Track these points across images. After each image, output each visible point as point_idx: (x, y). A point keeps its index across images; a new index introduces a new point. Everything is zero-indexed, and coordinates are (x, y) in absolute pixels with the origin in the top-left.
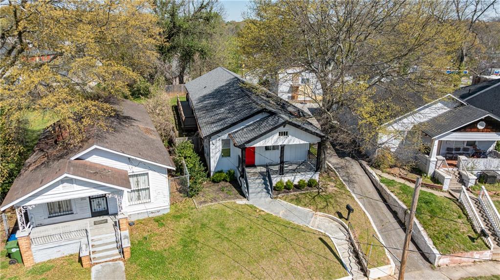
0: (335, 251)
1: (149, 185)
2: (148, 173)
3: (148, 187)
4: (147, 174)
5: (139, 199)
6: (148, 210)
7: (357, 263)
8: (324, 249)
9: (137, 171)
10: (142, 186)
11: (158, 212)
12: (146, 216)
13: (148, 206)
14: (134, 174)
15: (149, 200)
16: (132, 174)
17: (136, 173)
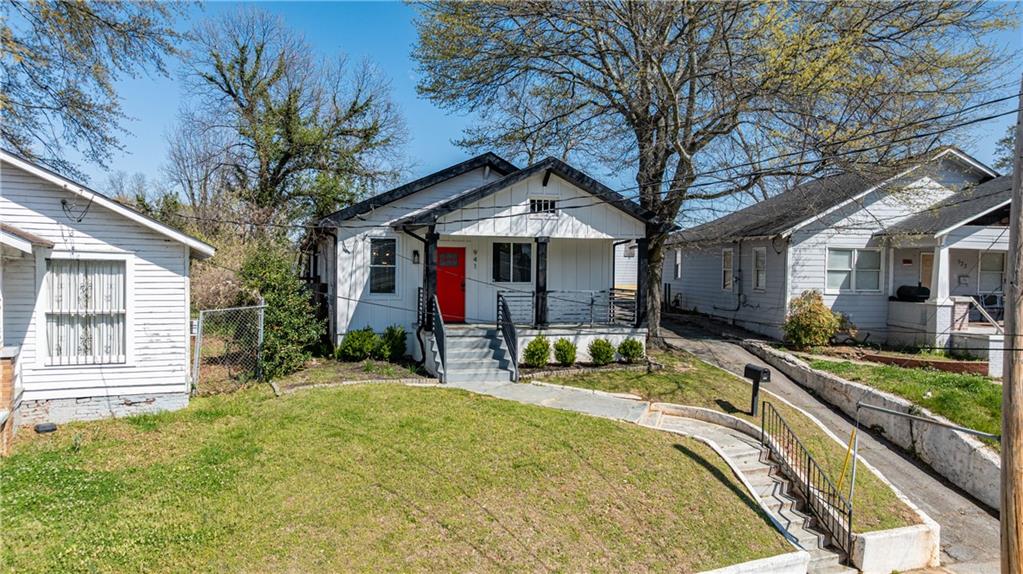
0: (735, 481)
1: (124, 308)
2: (123, 263)
3: (122, 310)
4: (120, 265)
5: (87, 350)
6: (112, 392)
7: (811, 527)
8: (698, 472)
9: (87, 248)
10: (99, 306)
11: (148, 402)
12: (104, 412)
13: (113, 377)
14: (75, 256)
15: (122, 359)
16: (67, 256)
17: (83, 256)
